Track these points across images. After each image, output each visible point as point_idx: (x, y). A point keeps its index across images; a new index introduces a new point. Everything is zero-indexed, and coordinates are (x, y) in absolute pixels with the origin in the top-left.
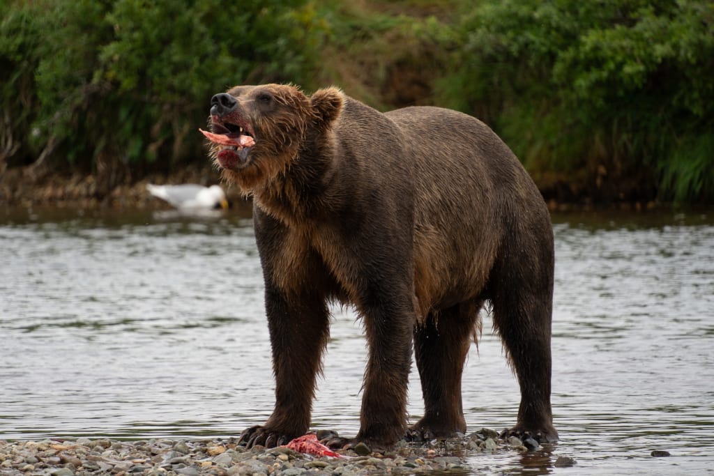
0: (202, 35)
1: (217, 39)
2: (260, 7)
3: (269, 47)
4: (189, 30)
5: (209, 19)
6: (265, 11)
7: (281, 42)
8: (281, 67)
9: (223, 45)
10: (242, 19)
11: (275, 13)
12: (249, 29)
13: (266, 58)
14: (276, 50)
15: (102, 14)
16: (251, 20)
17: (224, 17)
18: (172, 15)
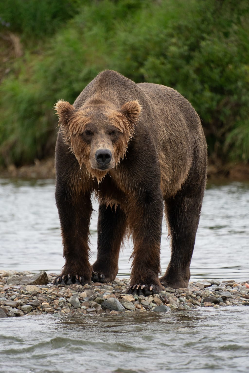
0: (194, 80)
1: (202, 82)
2: (227, 64)
3: (232, 87)
4: (187, 77)
5: (198, 71)
6: (231, 66)
7: (240, 84)
8: (240, 98)
9: (206, 86)
10: (217, 71)
11: (236, 67)
12: (221, 77)
13: (231, 93)
14: (237, 88)
15: (137, 68)
16: (223, 72)
17: (207, 70)
18: (177, 68)
